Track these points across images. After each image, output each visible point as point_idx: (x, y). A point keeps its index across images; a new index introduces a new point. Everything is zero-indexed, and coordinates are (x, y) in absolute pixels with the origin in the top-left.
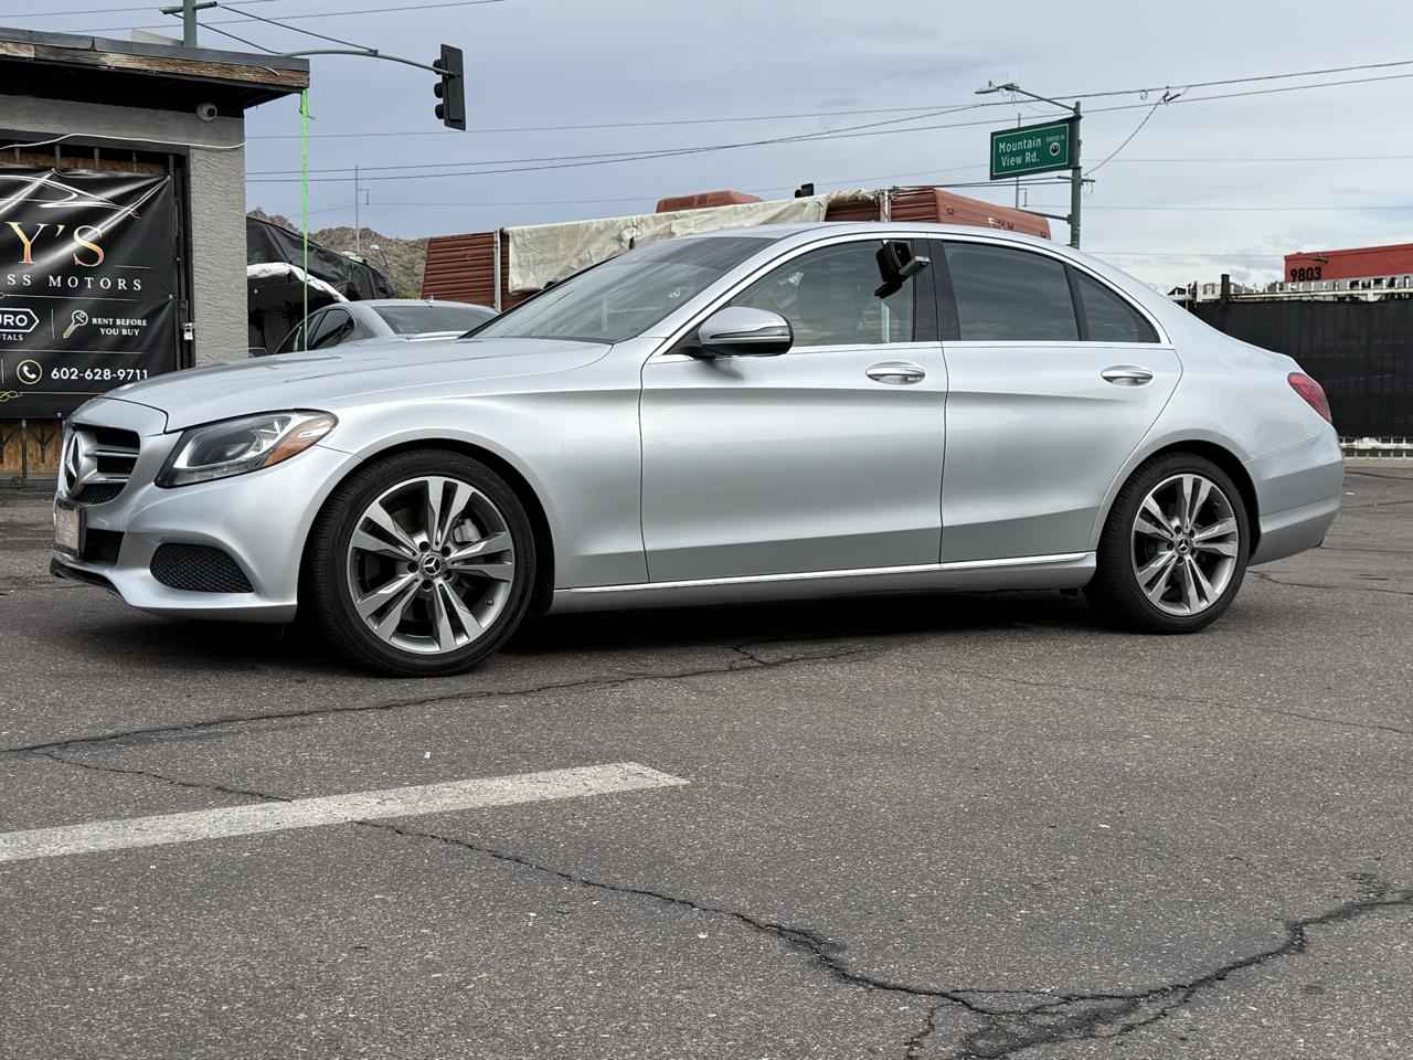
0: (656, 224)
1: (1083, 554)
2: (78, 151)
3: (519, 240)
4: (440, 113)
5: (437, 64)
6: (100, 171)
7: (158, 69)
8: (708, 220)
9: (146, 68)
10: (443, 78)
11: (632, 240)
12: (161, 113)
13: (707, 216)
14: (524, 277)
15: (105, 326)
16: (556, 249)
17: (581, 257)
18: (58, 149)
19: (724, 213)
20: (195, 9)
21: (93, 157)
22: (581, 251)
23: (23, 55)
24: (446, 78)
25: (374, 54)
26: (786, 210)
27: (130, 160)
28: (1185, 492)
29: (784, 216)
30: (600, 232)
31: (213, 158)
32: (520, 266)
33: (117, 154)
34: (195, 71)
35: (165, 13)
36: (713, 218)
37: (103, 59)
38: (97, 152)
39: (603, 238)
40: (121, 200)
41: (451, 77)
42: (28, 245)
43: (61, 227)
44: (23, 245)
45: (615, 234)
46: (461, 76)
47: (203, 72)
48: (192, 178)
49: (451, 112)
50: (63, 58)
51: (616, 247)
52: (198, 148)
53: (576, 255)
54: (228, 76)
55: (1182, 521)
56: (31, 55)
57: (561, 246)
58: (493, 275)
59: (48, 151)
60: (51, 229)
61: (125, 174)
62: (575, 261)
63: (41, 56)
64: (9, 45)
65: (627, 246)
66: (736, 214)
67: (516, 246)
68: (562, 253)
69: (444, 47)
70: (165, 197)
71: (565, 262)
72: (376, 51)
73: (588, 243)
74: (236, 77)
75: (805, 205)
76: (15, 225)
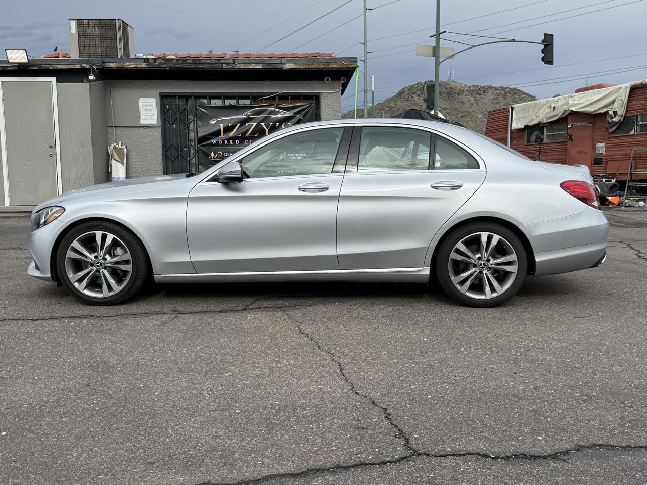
0: (565, 100)
1: (422, 268)
2: (283, 98)
3: (516, 109)
4: (543, 59)
5: (543, 41)
6: (290, 104)
7: (303, 67)
8: (583, 97)
9: (299, 67)
10: (545, 46)
11: (554, 107)
12: (311, 82)
13: (583, 95)
14: (517, 123)
15: (292, 156)
16: (529, 111)
17: (537, 115)
18: (277, 97)
19: (589, 94)
20: (439, 34)
21: (288, 99)
22: (537, 112)
23: (258, 67)
24: (546, 46)
25: (514, 41)
26: (612, 91)
27: (301, 99)
28: (482, 241)
29: (612, 93)
30: (544, 104)
31: (330, 96)
32: (516, 119)
33: (296, 97)
34: (316, 66)
35: (431, 37)
36: (585, 96)
37: (284, 66)
38: (289, 97)
39: (545, 107)
40: (297, 113)
41: (548, 45)
42: (267, 130)
43: (278, 124)
44: (265, 130)
45: (549, 105)
46: (552, 45)
47: (319, 66)
48: (322, 103)
49: (548, 58)
50: (271, 67)
51: (549, 110)
52: (324, 93)
53: (535, 114)
54: (327, 67)
55: (482, 255)
56: (261, 67)
57: (531, 110)
58: (508, 124)
59: (274, 98)
60: (274, 125)
61: (298, 104)
62: (534, 116)
63: (264, 67)
64: (254, 64)
65: (552, 109)
66: (594, 94)
67: (516, 112)
68: (531, 113)
69: (546, 35)
70: (312, 111)
71: (531, 117)
72: (514, 40)
73: (540, 109)
74: (330, 67)
75: (621, 88)
76: (263, 124)
